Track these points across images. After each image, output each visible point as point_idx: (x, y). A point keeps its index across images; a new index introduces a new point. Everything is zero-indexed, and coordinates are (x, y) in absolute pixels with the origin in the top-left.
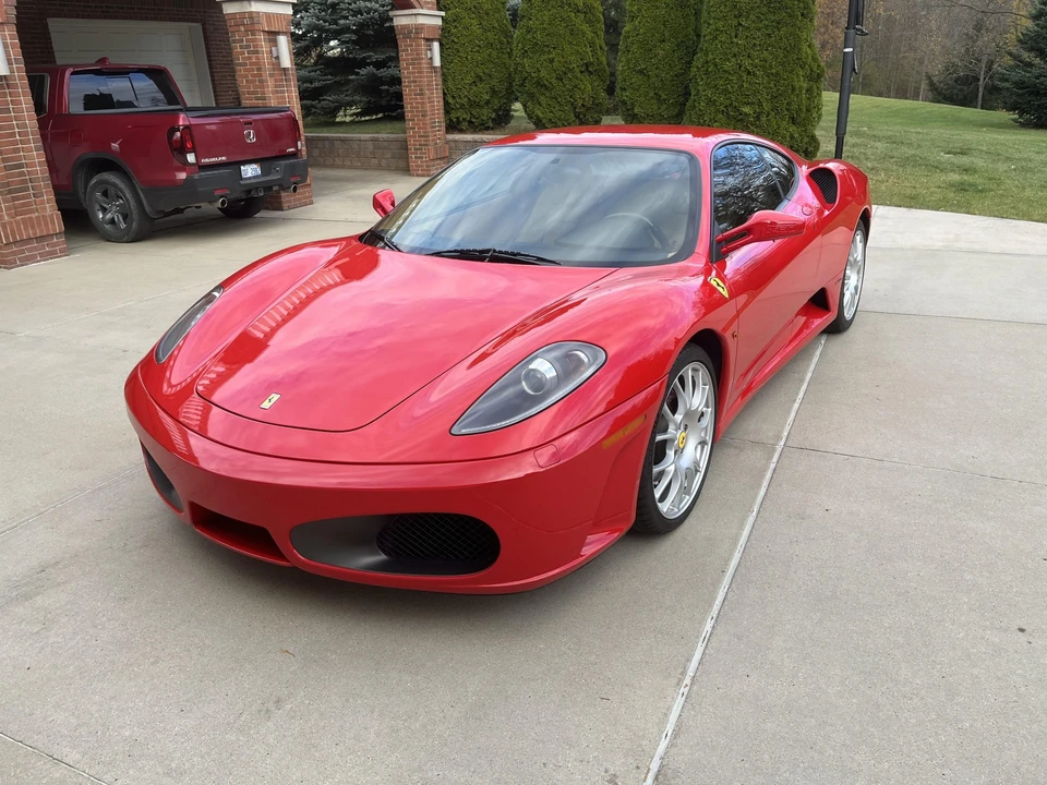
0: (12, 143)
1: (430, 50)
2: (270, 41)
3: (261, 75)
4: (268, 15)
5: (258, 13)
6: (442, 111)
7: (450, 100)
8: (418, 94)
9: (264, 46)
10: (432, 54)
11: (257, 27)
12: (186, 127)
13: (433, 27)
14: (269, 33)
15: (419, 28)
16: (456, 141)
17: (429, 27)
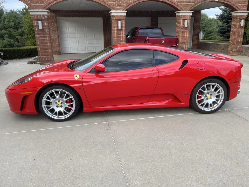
0: (120, 40)
1: (241, 22)
2: (184, 21)
3: (179, 29)
4: (184, 16)
5: (182, 15)
6: (242, 38)
7: (247, 35)
8: (234, 33)
9: (182, 22)
10: (241, 23)
11: (180, 18)
12: (148, 39)
13: (243, 16)
14: (184, 19)
15: (238, 16)
16: (245, 47)
17: (241, 16)
